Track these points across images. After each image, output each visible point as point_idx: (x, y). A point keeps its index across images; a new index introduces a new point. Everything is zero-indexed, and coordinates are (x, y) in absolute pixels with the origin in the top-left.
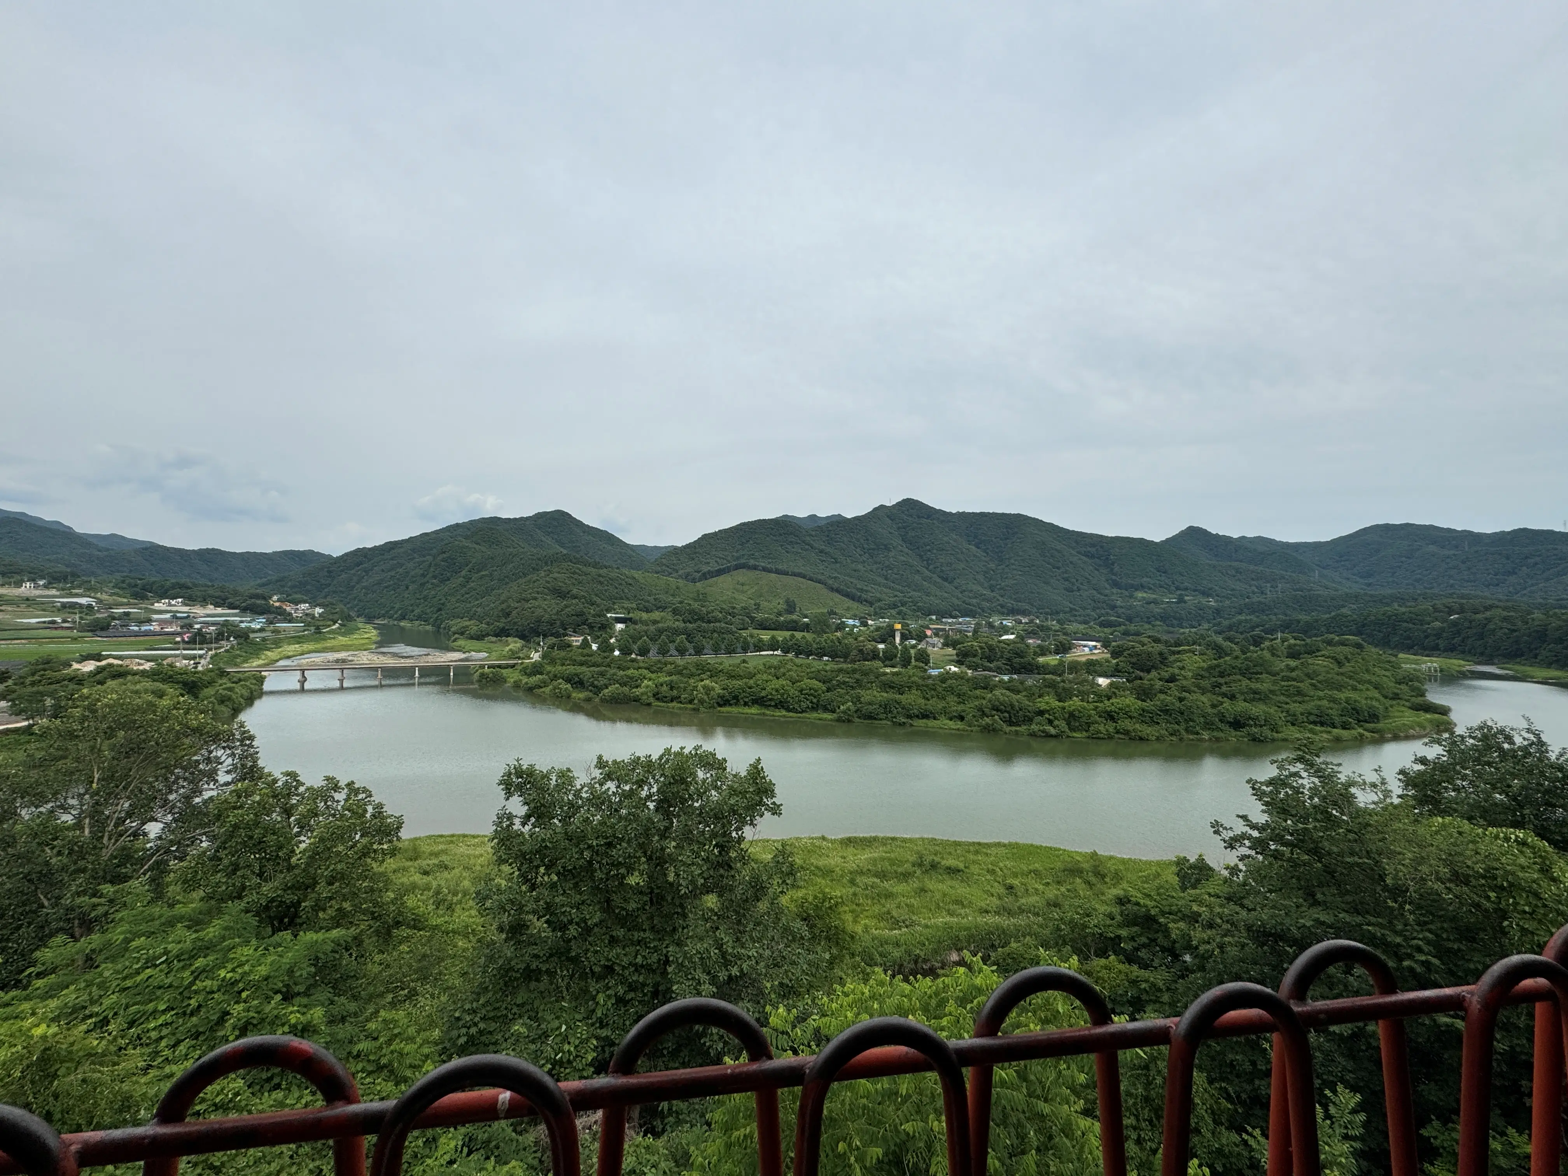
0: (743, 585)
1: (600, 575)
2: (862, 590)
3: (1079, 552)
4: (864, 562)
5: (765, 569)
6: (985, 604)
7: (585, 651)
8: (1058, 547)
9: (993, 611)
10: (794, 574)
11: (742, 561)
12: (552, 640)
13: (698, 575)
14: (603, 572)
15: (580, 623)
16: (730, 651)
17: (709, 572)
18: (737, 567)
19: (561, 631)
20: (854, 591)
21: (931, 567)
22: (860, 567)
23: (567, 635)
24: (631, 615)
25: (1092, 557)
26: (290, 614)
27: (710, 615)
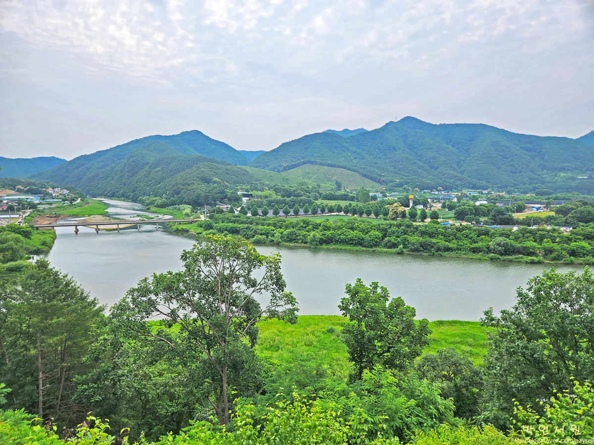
0: (308, 173)
1: (227, 170)
2: (380, 175)
3: (521, 148)
4: (381, 158)
5: (321, 164)
6: (458, 182)
8: (507, 145)
9: (463, 186)
10: (339, 167)
11: (306, 159)
12: (208, 208)
13: (281, 169)
14: (228, 167)
15: (223, 198)
17: (287, 166)
18: (304, 163)
19: (214, 202)
20: (376, 176)
21: (423, 160)
22: (378, 161)
23: (217, 204)
24: (252, 193)
25: (529, 150)
26: (51, 194)
27: (296, 192)
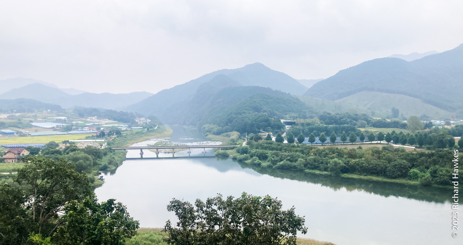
0: (364, 100)
5: (379, 90)
7: (268, 141)
10: (399, 93)
12: (252, 135)
15: (267, 125)
16: (353, 140)
18: (360, 90)
19: (257, 130)
23: (260, 132)
24: (295, 121)
26: (137, 123)
27: (342, 120)
